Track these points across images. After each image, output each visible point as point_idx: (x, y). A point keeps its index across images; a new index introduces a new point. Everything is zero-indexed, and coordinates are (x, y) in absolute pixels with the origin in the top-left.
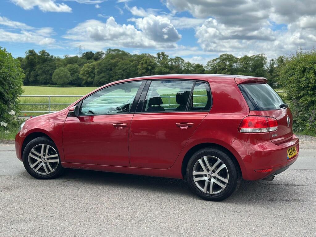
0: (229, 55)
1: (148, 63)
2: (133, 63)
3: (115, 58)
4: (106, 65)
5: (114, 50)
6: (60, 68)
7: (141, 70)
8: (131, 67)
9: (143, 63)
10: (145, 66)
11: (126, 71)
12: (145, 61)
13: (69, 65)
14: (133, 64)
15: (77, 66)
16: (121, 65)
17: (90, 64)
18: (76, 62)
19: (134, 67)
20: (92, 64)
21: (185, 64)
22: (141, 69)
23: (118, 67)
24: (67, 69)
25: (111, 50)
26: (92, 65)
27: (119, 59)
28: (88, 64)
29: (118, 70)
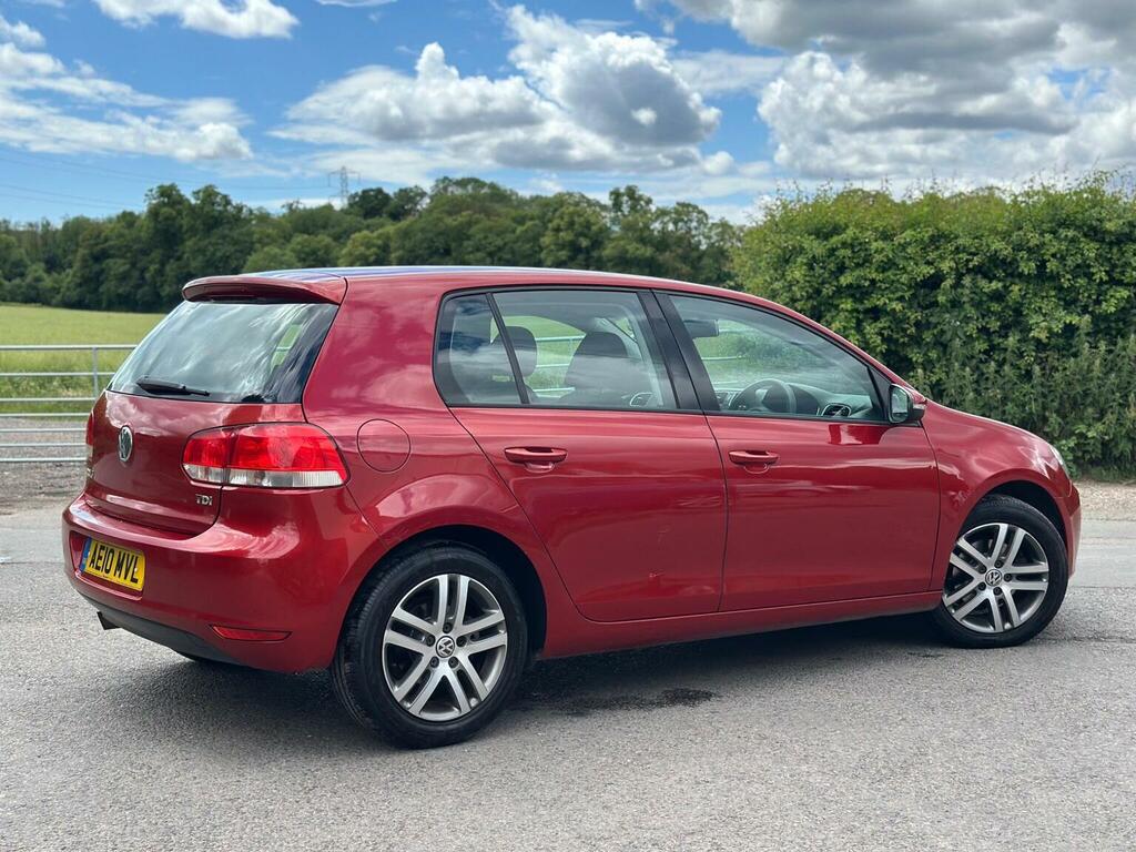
0: (869, 193)
1: (576, 227)
2: (524, 228)
3: (459, 212)
4: (430, 235)
5: (463, 180)
6: (266, 249)
7: (552, 251)
8: (515, 242)
9: (559, 225)
10: (565, 236)
11: (500, 254)
12: (566, 219)
13: (299, 238)
14: (526, 231)
15: (328, 240)
16: (481, 236)
17: (375, 234)
18: (324, 227)
19: (528, 241)
20: (380, 231)
21: (711, 229)
22: (552, 247)
23: (471, 243)
24: (293, 250)
25: (450, 181)
26: (379, 237)
27: (477, 216)
28: (365, 232)
29: (472, 252)
